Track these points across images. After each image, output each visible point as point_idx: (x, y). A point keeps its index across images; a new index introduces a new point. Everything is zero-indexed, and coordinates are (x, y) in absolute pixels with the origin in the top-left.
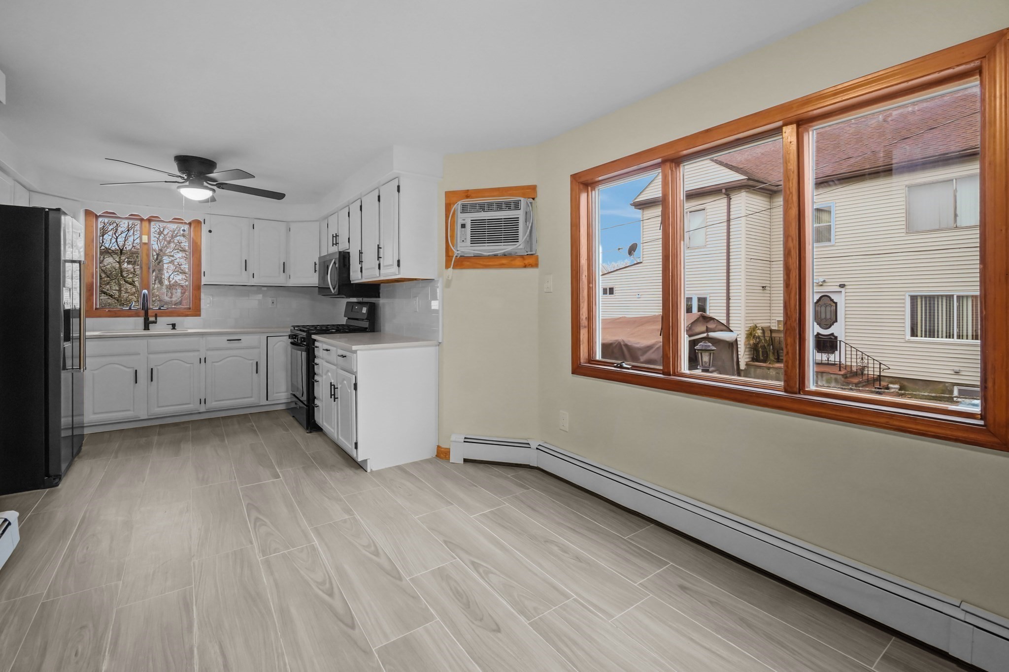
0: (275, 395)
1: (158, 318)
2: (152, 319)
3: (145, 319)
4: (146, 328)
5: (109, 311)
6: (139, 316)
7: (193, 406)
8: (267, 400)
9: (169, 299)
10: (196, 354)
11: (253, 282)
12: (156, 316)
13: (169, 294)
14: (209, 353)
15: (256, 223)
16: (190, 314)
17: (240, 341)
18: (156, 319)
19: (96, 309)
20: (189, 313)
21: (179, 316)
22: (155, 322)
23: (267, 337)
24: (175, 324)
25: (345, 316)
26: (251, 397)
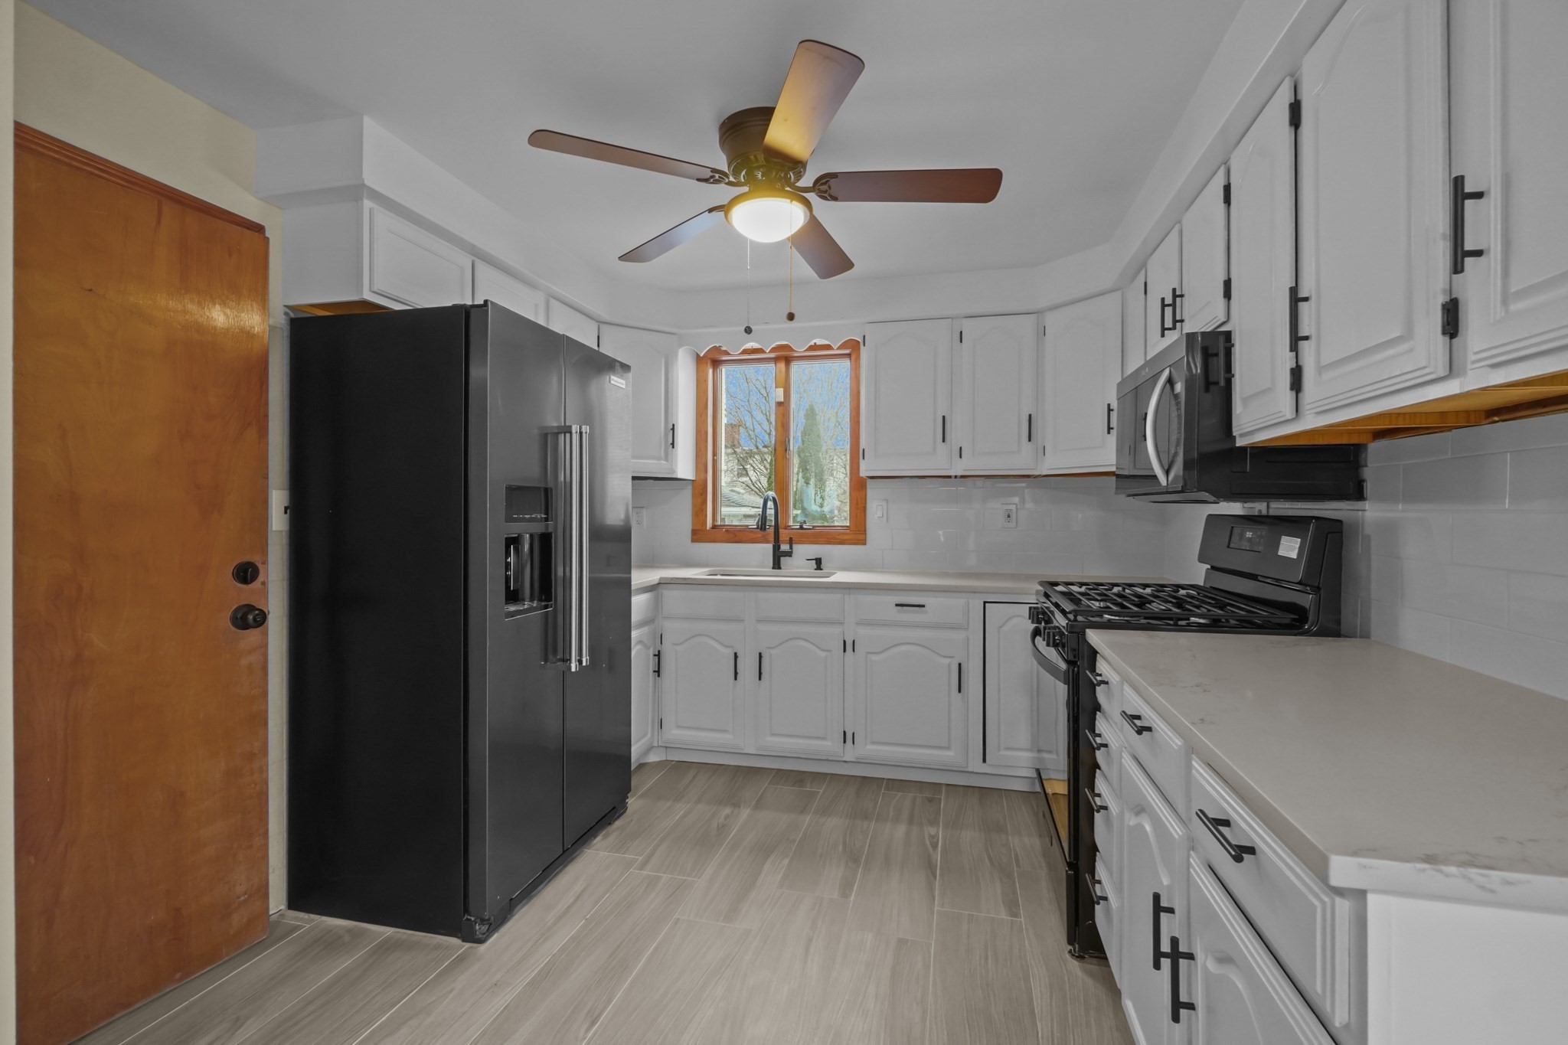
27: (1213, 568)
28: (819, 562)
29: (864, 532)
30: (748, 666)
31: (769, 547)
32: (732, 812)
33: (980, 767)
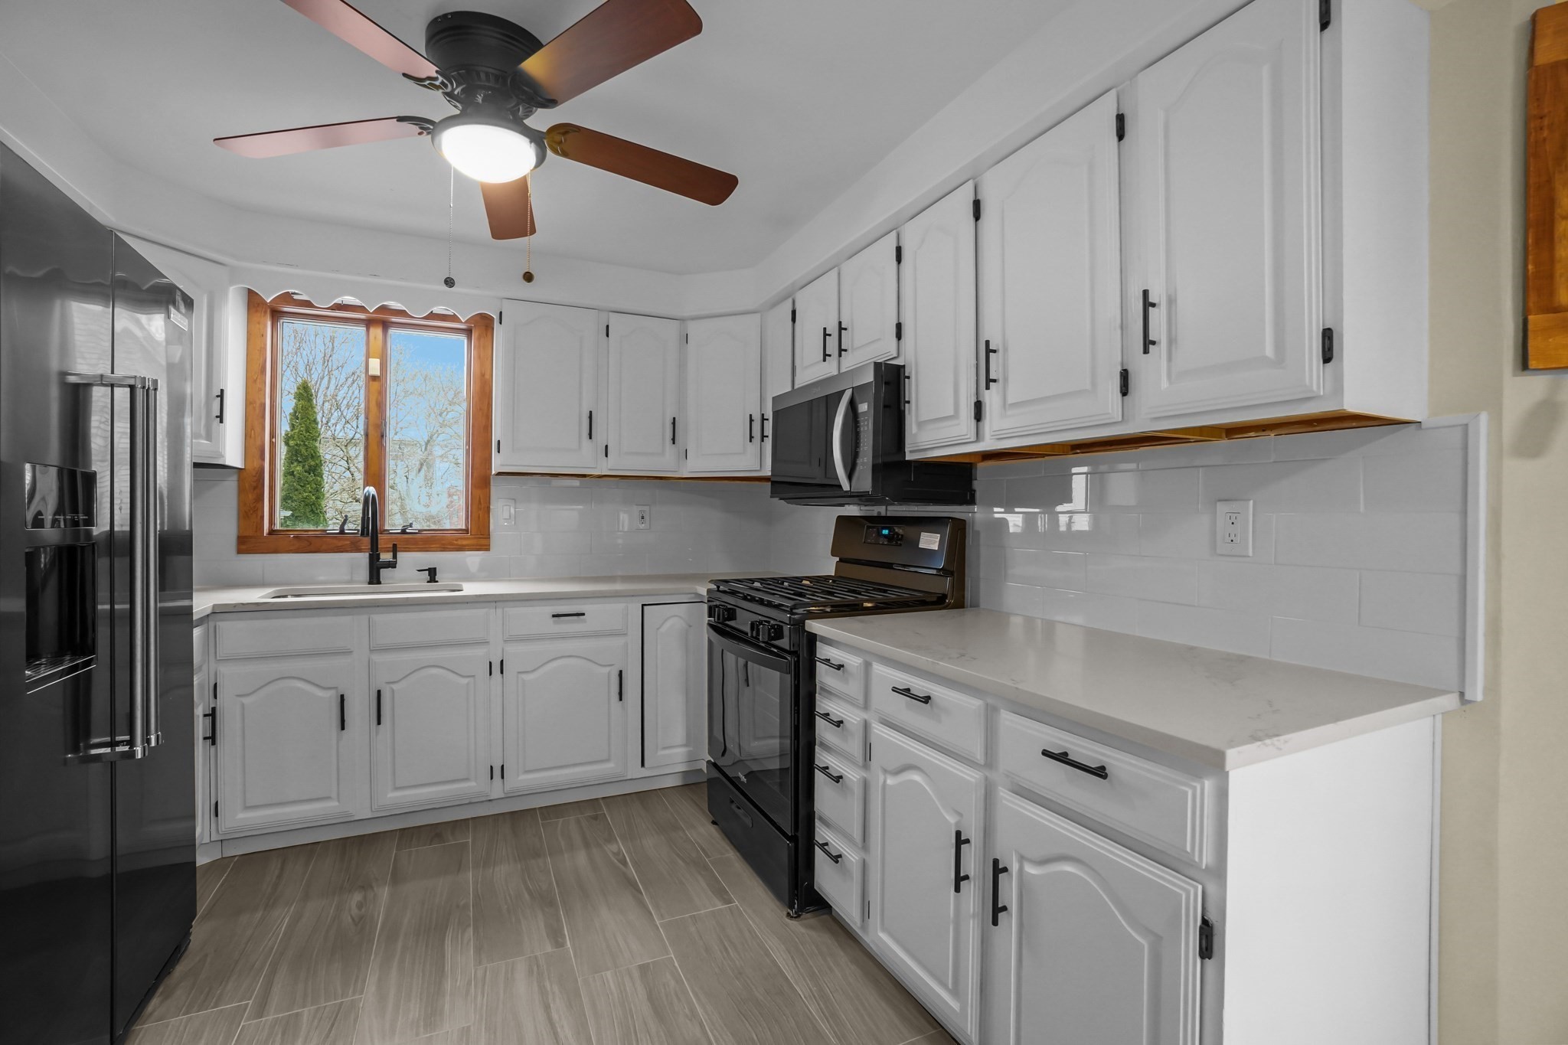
0: (661, 753)
1: (400, 555)
2: (385, 557)
3: (371, 557)
4: (374, 578)
5: (296, 537)
6: (359, 550)
7: (476, 786)
8: (643, 765)
9: (424, 510)
10: (480, 651)
11: (603, 467)
12: (395, 550)
13: (424, 500)
14: (512, 649)
15: (615, 321)
16: (468, 545)
17: (582, 617)
18: (395, 557)
19: (272, 532)
20: (465, 542)
21: (444, 549)
22: (392, 565)
23: (643, 605)
24: (435, 569)
25: (833, 554)
26: (608, 760)
27: (841, 560)
28: (432, 574)
29: (488, 537)
30: (359, 710)
31: (363, 558)
32: (365, 898)
33: (637, 772)
